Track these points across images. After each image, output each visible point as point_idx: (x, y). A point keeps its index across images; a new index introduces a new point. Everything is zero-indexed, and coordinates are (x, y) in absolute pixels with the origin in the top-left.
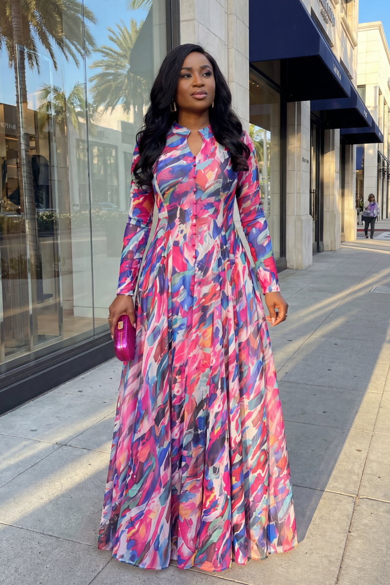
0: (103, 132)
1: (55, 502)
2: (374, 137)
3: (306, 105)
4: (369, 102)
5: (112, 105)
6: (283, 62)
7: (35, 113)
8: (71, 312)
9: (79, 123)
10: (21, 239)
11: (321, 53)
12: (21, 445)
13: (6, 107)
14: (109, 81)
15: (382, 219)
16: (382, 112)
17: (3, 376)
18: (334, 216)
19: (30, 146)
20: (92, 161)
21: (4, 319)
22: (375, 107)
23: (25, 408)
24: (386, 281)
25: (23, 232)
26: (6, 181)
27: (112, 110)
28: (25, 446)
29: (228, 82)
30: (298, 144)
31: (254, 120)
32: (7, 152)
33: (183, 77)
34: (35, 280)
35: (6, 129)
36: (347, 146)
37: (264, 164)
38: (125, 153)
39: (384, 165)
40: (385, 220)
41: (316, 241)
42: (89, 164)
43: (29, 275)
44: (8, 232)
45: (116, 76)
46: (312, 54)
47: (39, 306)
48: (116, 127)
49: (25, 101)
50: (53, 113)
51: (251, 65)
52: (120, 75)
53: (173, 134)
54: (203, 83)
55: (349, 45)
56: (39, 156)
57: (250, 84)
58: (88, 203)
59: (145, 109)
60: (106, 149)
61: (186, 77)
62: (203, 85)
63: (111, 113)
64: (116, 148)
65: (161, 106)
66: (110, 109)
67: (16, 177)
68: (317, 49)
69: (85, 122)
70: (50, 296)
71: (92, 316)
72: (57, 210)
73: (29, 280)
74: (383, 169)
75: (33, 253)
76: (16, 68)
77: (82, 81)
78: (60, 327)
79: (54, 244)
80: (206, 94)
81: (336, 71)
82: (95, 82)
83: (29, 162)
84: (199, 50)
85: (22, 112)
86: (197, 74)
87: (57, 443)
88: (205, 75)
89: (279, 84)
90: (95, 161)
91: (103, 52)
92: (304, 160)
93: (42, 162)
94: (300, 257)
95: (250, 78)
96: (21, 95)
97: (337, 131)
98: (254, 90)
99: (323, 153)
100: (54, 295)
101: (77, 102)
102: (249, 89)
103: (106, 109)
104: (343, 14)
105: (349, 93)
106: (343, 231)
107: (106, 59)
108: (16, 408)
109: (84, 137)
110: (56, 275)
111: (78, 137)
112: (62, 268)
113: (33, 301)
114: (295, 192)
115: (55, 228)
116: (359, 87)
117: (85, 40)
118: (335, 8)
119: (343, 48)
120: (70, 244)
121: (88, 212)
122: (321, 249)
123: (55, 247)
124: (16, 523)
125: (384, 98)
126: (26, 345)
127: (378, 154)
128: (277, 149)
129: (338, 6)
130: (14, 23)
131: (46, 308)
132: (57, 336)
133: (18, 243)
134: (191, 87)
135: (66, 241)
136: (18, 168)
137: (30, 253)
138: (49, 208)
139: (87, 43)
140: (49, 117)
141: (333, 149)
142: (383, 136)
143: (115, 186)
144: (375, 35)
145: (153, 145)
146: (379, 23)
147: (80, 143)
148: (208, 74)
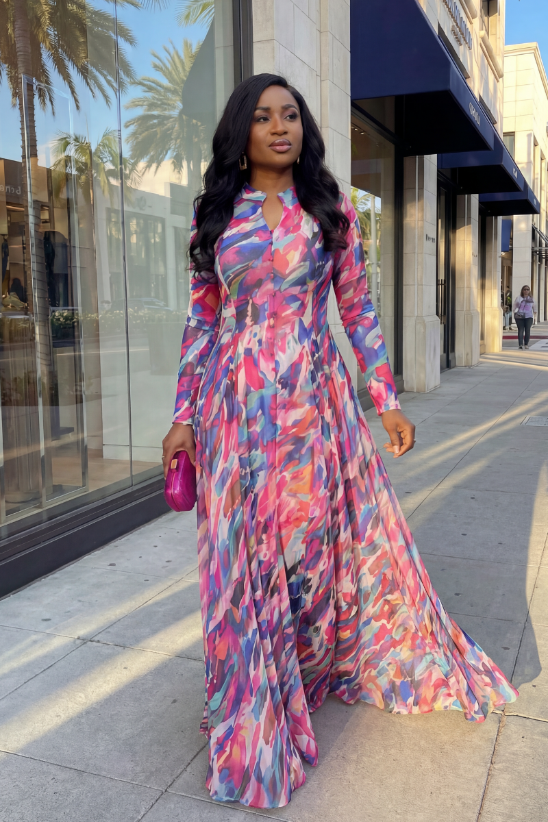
0: (144, 198)
1: (77, 721)
2: (528, 206)
3: (431, 161)
4: (520, 156)
5: (157, 160)
6: (399, 99)
7: (49, 171)
8: (99, 454)
9: (110, 186)
10: (29, 350)
11: (452, 87)
12: (28, 641)
13: (9, 164)
14: (154, 126)
15: (538, 321)
16: (538, 170)
17: (4, 543)
18: (470, 316)
19: (42, 218)
20: (129, 240)
21: (5, 462)
22: (529, 163)
23: (34, 588)
24: (542, 410)
25: (31, 340)
26: (8, 268)
27: (157, 167)
28: (35, 642)
29: (321, 128)
30: (420, 215)
31: (357, 182)
32: (8, 226)
33: (258, 120)
34: (48, 407)
35: (8, 195)
36: (488, 218)
37: (372, 243)
38: (176, 228)
39: (541, 245)
40: (542, 323)
41: (444, 352)
42: (125, 243)
43: (40, 401)
44: (11, 340)
45: (163, 119)
46: (440, 88)
47: (55, 444)
48: (163, 191)
49: (34, 154)
50: (74, 172)
51: (353, 104)
52: (169, 117)
53: (243, 200)
54: (286, 130)
55: (491, 77)
56: (54, 232)
57: (353, 131)
58: (124, 298)
59: (204, 166)
60: (148, 223)
61: (262, 120)
62: (285, 133)
63: (156, 172)
64: (163, 221)
65: (228, 161)
66: (154, 166)
67: (22, 263)
68: (447, 80)
69: (119, 185)
70: (70, 430)
71: (129, 459)
72: (80, 308)
73: (41, 407)
74: (540, 251)
75: (45, 369)
76: (21, 109)
77: (115, 127)
78: (84, 474)
79: (75, 356)
80: (290, 145)
81: (473, 113)
82: (132, 128)
83: (40, 240)
84: (280, 82)
85: (29, 170)
86: (277, 116)
87: (79, 638)
88: (288, 118)
89: (393, 131)
90: (134, 239)
91: (144, 85)
92: (428, 238)
93: (58, 240)
94: (422, 376)
95: (351, 123)
96: (28, 146)
97: (475, 198)
98: (357, 140)
99: (454, 228)
100: (75, 430)
101: (107, 156)
102: (350, 137)
103: (149, 166)
104: (483, 33)
105: (491, 142)
106: (482, 337)
107: (149, 95)
108: (21, 588)
109: (117, 206)
110: (79, 400)
111: (109, 206)
112: (87, 390)
113: (46, 438)
114: (416, 283)
115: (76, 333)
116: (506, 134)
117: (119, 70)
118: (471, 23)
119: (484, 81)
120: (98, 357)
121: (123, 312)
122: (452, 364)
123: (76, 362)
124: (22, 750)
125: (541, 152)
126: (35, 499)
127: (533, 228)
128: (389, 222)
129: (477, 21)
130: (18, 46)
131: (63, 448)
132: (80, 487)
133: (24, 356)
134: (269, 134)
135: (92, 352)
136: (24, 248)
137: (41, 370)
138: (68, 306)
139: (122, 73)
140: (67, 177)
141: (469, 223)
142: (539, 205)
143: (162, 275)
144: (528, 61)
145: (215, 215)
146: (534, 44)
147: (113, 214)
148: (293, 117)
